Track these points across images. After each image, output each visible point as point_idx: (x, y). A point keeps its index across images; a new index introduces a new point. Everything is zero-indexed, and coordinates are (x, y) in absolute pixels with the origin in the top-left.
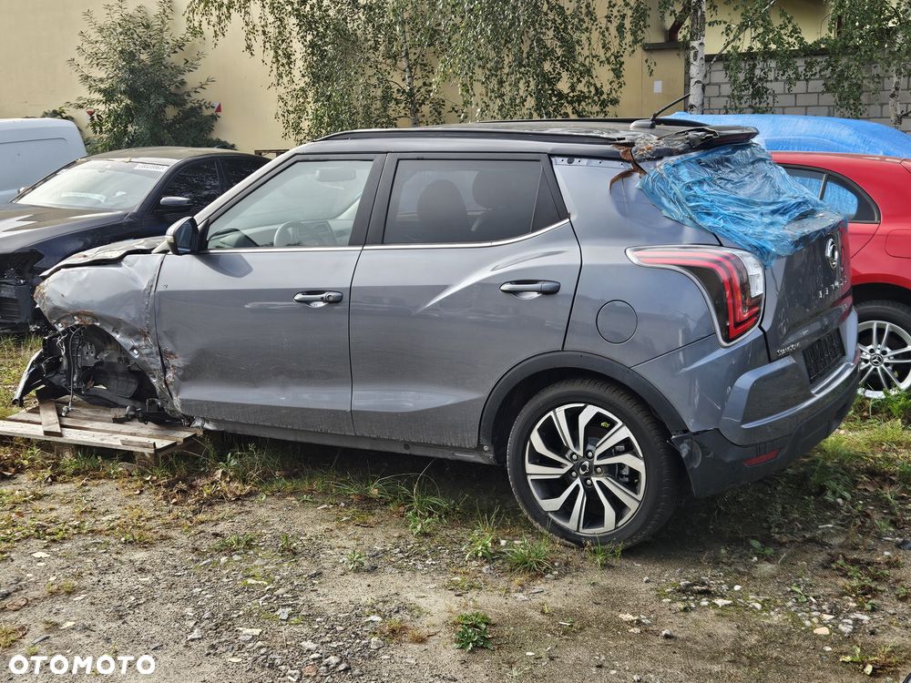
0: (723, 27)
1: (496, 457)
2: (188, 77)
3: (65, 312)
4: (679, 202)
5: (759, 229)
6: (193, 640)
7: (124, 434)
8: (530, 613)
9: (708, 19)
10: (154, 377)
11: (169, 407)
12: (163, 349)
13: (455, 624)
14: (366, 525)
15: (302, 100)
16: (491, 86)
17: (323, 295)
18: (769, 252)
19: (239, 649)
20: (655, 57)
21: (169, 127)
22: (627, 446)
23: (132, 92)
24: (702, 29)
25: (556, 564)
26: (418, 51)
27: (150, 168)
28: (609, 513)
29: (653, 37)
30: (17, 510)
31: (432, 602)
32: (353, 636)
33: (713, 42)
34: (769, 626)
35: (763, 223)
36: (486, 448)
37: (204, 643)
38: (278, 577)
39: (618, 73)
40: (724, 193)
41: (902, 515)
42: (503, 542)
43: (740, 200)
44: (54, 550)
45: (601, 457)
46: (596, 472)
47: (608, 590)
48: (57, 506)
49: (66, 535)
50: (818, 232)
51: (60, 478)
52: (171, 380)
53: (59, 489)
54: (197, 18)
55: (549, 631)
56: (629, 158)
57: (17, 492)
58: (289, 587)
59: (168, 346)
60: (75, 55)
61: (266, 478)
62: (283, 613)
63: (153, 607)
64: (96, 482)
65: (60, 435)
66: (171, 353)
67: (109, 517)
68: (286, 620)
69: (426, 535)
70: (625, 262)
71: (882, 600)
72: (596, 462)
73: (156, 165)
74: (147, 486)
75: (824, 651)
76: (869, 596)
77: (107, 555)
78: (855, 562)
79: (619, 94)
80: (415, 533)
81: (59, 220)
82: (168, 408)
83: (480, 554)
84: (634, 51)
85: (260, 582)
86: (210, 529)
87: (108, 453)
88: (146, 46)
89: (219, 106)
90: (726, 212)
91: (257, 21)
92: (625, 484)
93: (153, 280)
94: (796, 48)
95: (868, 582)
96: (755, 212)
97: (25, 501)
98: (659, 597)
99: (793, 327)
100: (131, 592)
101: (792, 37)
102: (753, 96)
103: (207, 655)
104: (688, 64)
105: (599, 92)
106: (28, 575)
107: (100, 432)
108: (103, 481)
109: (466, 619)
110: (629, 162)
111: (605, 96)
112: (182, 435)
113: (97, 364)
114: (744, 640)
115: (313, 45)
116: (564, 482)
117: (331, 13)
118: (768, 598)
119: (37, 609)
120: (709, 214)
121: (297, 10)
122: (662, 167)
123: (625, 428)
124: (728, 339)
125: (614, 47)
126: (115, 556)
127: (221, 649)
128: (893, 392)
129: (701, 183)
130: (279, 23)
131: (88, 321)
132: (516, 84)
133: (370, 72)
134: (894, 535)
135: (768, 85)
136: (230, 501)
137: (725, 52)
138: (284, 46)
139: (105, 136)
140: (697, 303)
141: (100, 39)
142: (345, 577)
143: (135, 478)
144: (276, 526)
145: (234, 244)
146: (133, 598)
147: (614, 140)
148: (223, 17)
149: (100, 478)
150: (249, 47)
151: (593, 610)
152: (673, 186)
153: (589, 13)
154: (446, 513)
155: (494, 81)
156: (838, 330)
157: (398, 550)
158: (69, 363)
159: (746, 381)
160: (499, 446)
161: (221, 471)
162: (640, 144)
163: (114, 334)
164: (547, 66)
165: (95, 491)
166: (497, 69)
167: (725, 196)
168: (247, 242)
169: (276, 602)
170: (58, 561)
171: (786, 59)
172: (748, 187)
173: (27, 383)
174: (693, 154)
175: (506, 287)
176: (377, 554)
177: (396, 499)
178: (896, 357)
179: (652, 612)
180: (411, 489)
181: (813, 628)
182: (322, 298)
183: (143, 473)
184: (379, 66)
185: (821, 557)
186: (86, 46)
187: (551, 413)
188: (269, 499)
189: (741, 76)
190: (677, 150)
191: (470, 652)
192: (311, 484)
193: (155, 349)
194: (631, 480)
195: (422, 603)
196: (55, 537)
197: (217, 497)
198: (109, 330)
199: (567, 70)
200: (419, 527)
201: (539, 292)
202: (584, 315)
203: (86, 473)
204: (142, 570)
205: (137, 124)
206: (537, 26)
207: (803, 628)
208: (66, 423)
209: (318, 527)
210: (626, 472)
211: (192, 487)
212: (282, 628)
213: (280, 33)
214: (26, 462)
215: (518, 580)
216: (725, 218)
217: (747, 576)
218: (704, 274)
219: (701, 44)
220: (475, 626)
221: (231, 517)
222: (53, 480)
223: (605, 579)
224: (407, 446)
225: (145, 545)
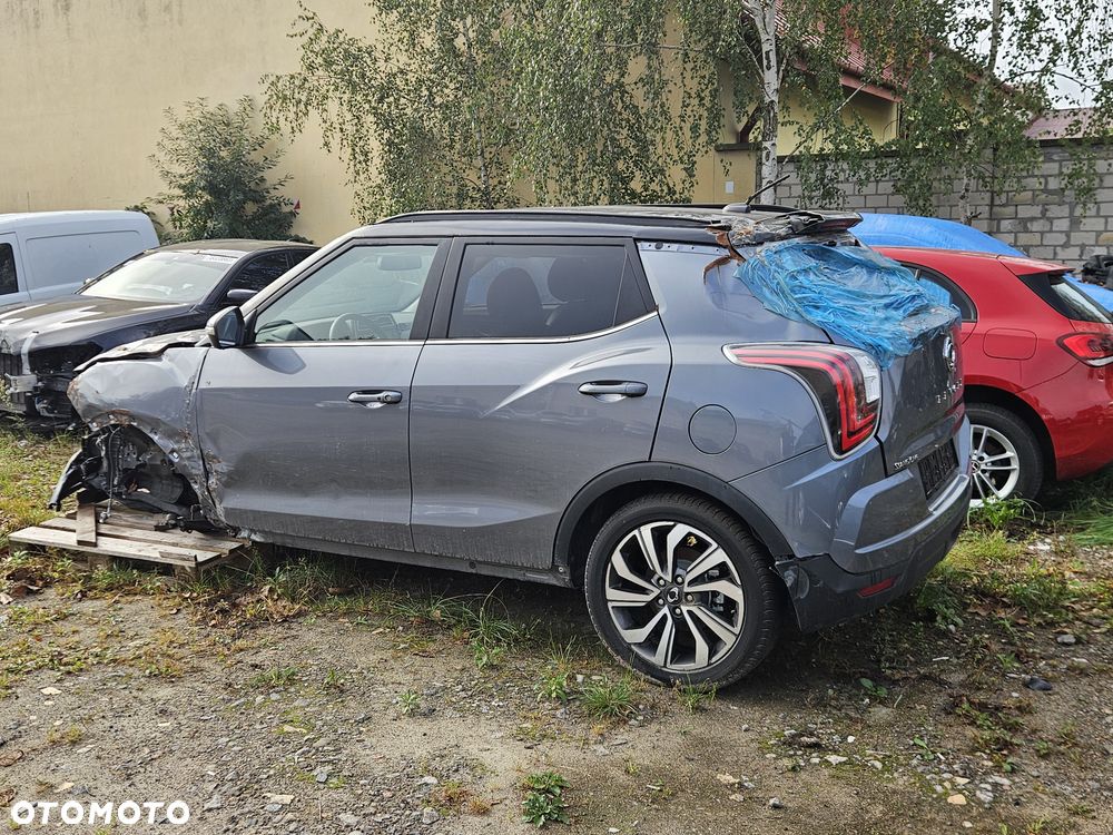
0: (796, 127)
1: (573, 580)
2: (267, 174)
3: (100, 410)
4: (783, 293)
5: (873, 325)
6: (210, 810)
7: (165, 543)
8: (614, 772)
9: (780, 120)
10: (196, 482)
11: (212, 516)
12: (205, 452)
13: (525, 788)
14: (425, 654)
15: (378, 197)
16: (564, 184)
17: (380, 395)
18: (885, 351)
19: (265, 823)
20: (728, 158)
21: (248, 223)
22: (723, 572)
23: (211, 188)
24: (775, 130)
25: (641, 707)
26: (493, 150)
27: (218, 260)
28: (702, 647)
29: (727, 138)
30: (36, 633)
31: (498, 756)
32: (402, 805)
33: (785, 142)
34: (894, 792)
35: (877, 318)
36: (561, 569)
37: (224, 815)
38: (320, 723)
39: (690, 172)
40: (832, 283)
41: (1024, 647)
42: (580, 678)
43: (849, 292)
44: (67, 684)
45: (693, 582)
46: (687, 600)
47: (702, 742)
48: (81, 628)
49: (84, 666)
50: (936, 329)
51: (91, 594)
52: (214, 486)
53: (88, 606)
54: (275, 114)
55: (636, 797)
56: (726, 243)
57: (41, 611)
58: (332, 736)
59: (210, 450)
60: (155, 150)
61: (317, 596)
62: (321, 773)
63: (169, 763)
64: (130, 598)
65: (95, 545)
66: (214, 457)
67: (138, 642)
68: (324, 783)
69: (492, 667)
70: (721, 361)
71: (1021, 757)
72: (687, 589)
73: (226, 256)
74: (185, 604)
75: (964, 828)
76: (1005, 752)
77: (127, 692)
78: (982, 707)
79: (691, 193)
80: (480, 666)
81: (122, 312)
82: (210, 517)
83: (554, 695)
84: (707, 152)
85: (298, 730)
86: (249, 659)
87: (144, 566)
88: (226, 143)
89: (298, 204)
90: (836, 305)
91: (334, 119)
92: (719, 614)
93: (195, 377)
94: (867, 150)
95: (1000, 732)
96: (867, 306)
97: (46, 622)
98: (762, 751)
99: (911, 437)
100: (146, 742)
101: (863, 138)
102: (824, 197)
103: (225, 831)
104: (760, 164)
105: (671, 192)
106: (32, 718)
107: (139, 541)
108: (137, 597)
109: (538, 781)
110: (725, 247)
111: (677, 196)
112: (228, 546)
113: (138, 466)
114: (867, 812)
115: (390, 143)
116: (650, 610)
117: (409, 111)
118: (888, 753)
119: (33, 764)
120: (817, 308)
121: (374, 108)
122: (763, 254)
123: (720, 550)
124: (840, 451)
125: (687, 147)
126: (135, 693)
127: (243, 823)
128: (991, 500)
129: (806, 271)
130: (356, 121)
131: (125, 421)
132: (589, 183)
133: (445, 169)
134: (1019, 671)
135: (839, 186)
136: (276, 623)
137: (797, 153)
138: (361, 143)
139: (186, 230)
140: (805, 409)
141: (181, 136)
142: (398, 723)
143: (174, 594)
144: (324, 655)
145: (285, 337)
146: (147, 750)
147: (709, 223)
148: (300, 114)
149: (136, 594)
150: (326, 144)
151: (686, 768)
152: (776, 274)
153: (664, 113)
154: (516, 640)
155: (568, 178)
156: (952, 440)
157: (460, 687)
158: (109, 465)
159: (861, 499)
160: (576, 566)
161: (268, 587)
162: (737, 228)
163: (151, 435)
164: (620, 165)
165: (128, 609)
166: (571, 167)
167: (833, 287)
168: (301, 335)
169: (314, 757)
170: (70, 699)
171: (856, 159)
172: (856, 278)
173: (65, 486)
174: (797, 240)
175: (585, 388)
176: (437, 692)
177: (459, 622)
178: (993, 463)
179: (755, 772)
180: (476, 612)
181: (947, 794)
182: (379, 398)
183: (183, 589)
184: (455, 164)
185: (941, 700)
186: (166, 142)
187: (636, 532)
188: (319, 621)
189: (813, 177)
190: (778, 234)
191: (541, 827)
192: (366, 603)
193: (197, 452)
194: (727, 610)
195: (486, 758)
196: (70, 668)
197: (261, 618)
198: (147, 431)
199: (641, 170)
200: (485, 659)
201: (623, 394)
202: (674, 421)
203: (120, 587)
204: (163, 712)
205: (216, 220)
206: (611, 124)
207: (935, 796)
208: (102, 531)
209: (371, 657)
210: (720, 600)
211: (235, 606)
212: (319, 793)
213: (357, 131)
214: (56, 575)
215: (598, 727)
216: (835, 311)
217: (859, 722)
218: (812, 375)
219: (774, 144)
220: (547, 791)
221: (274, 644)
222: (83, 596)
223: (697, 726)
224: (472, 564)
225: (171, 678)
